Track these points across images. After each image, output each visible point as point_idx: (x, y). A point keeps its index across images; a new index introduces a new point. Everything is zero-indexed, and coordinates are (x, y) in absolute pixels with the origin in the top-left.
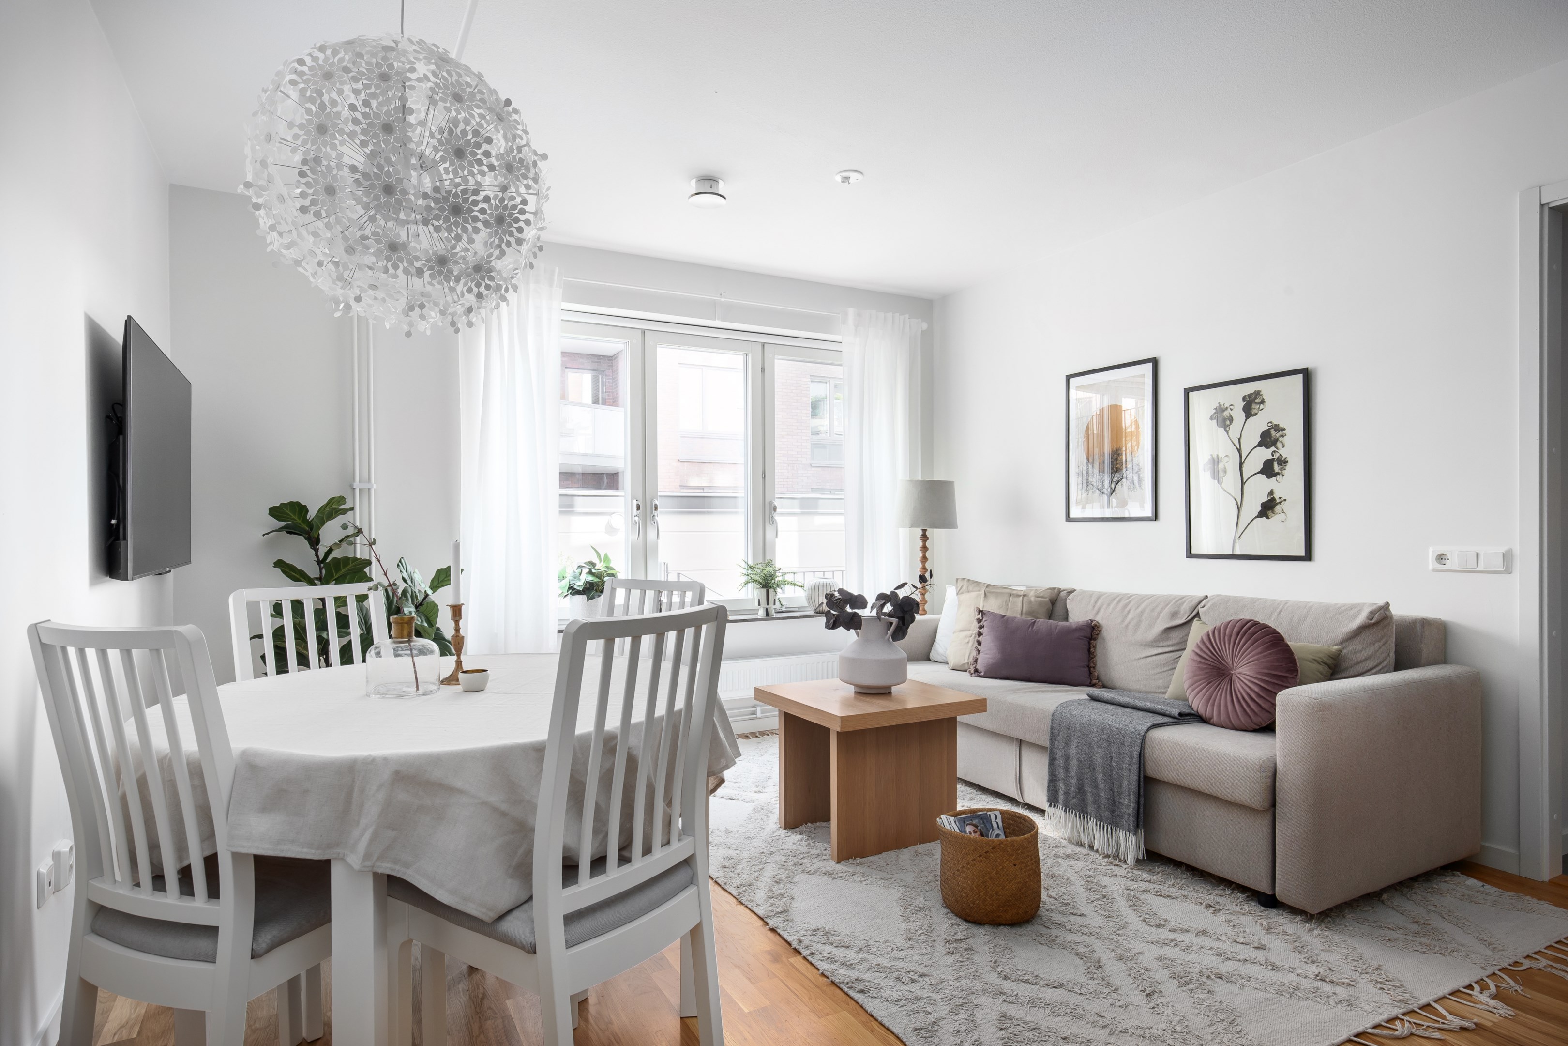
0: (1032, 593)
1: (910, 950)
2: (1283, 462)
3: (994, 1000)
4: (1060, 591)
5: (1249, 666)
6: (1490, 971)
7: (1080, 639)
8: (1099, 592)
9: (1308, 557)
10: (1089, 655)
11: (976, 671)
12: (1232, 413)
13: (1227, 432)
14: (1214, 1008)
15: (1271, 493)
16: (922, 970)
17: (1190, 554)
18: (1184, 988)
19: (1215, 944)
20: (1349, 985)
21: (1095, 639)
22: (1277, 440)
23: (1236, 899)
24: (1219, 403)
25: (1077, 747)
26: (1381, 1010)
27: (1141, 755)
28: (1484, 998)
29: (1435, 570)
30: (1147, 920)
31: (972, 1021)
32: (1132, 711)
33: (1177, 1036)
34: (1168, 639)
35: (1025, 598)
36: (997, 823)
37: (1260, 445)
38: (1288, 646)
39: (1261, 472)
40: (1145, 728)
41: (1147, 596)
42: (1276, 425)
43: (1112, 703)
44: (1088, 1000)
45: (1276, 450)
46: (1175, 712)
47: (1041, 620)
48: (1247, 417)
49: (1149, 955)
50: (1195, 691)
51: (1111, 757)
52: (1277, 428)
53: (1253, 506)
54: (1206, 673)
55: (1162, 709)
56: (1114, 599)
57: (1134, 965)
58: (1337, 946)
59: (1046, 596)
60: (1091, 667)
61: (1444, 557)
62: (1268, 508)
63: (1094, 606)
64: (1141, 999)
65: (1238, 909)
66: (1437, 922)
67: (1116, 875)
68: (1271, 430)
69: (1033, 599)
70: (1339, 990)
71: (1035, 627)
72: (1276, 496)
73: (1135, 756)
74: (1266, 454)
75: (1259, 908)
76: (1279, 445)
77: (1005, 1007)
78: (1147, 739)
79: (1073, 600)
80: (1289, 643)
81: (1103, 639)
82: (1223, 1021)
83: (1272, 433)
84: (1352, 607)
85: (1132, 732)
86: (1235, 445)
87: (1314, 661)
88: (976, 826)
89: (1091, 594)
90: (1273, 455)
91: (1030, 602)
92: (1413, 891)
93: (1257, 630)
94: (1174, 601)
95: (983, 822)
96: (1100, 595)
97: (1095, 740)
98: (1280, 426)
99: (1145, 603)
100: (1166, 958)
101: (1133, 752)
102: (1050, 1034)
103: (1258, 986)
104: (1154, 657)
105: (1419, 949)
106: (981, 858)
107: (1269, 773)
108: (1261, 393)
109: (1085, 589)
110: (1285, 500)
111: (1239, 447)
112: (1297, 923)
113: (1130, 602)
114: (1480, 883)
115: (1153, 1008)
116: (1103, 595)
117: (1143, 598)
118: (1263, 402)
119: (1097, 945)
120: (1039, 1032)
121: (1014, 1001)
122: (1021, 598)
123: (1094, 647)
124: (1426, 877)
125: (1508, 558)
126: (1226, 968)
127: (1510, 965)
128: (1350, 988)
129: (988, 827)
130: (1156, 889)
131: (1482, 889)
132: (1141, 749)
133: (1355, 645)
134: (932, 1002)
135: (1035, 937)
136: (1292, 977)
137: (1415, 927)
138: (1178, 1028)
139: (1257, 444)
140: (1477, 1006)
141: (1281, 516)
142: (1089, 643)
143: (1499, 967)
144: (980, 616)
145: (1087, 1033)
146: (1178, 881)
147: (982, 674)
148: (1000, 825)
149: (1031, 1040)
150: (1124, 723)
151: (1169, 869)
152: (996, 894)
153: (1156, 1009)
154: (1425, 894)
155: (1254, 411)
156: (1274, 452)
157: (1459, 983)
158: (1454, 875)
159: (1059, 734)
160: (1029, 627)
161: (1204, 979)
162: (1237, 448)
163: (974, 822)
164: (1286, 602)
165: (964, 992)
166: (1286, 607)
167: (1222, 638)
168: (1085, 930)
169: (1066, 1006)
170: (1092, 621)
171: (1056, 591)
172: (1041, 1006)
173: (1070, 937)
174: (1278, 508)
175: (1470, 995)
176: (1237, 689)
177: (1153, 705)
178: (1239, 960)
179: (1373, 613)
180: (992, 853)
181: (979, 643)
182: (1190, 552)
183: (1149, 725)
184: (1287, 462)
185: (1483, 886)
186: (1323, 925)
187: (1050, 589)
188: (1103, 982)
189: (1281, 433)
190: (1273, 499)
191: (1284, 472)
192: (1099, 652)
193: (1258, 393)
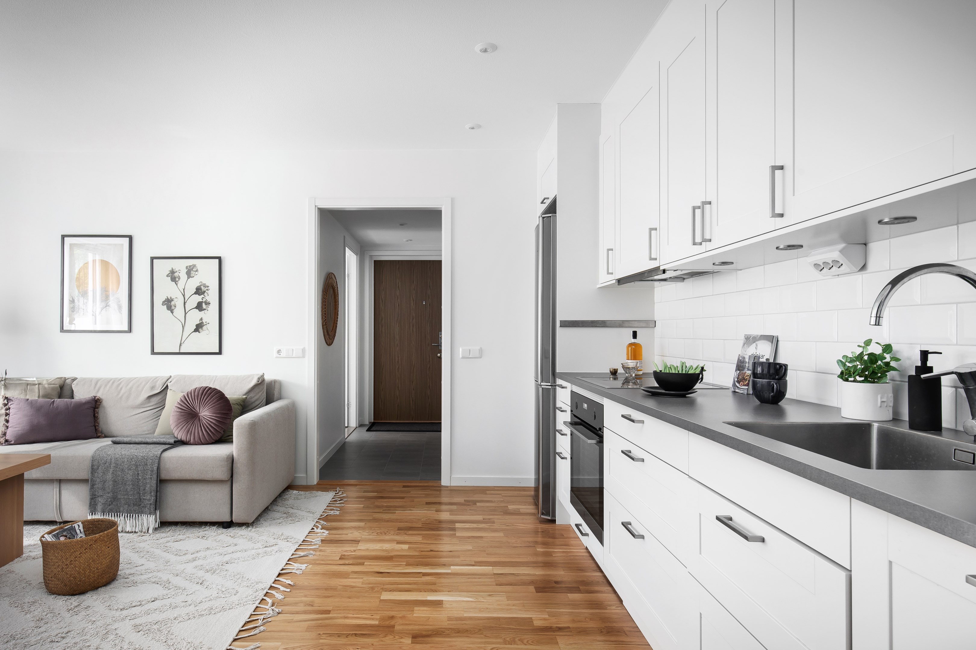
0: (45, 382)
1: (46, 625)
2: (208, 304)
3: (123, 622)
4: (65, 379)
5: (209, 410)
6: (315, 522)
7: (89, 409)
8: (96, 378)
9: (220, 353)
10: (94, 418)
11: (6, 441)
12: (180, 275)
13: (177, 285)
14: (232, 576)
15: (201, 319)
16: (66, 630)
17: (153, 353)
18: (214, 574)
19: (216, 551)
20: (276, 544)
21: (98, 408)
22: (205, 291)
23: (212, 530)
24: (172, 268)
25: (113, 473)
26: (291, 549)
27: (158, 468)
28: (319, 530)
29: (277, 357)
30: (178, 554)
31: (120, 636)
32: (145, 445)
33: (225, 593)
34: (149, 402)
35: (40, 386)
36: (80, 530)
37: (195, 293)
38: (227, 398)
39: (196, 308)
40: (160, 453)
41: (132, 378)
42: (204, 284)
43: (130, 443)
44: (174, 599)
45: (204, 297)
46: (172, 441)
47: (56, 399)
48: (188, 278)
49: (190, 568)
50: (180, 428)
51: (138, 474)
52: (205, 286)
53: (191, 325)
54: (186, 417)
55: (163, 441)
56: (109, 382)
57: (186, 575)
58: (263, 533)
59: (56, 383)
60: (96, 426)
61: (279, 351)
62: (199, 328)
63: (95, 387)
64: (199, 587)
65: (215, 534)
66: (291, 511)
67: (146, 540)
68: (201, 286)
69: (46, 386)
70: (273, 548)
71: (55, 405)
72: (204, 321)
73: (155, 470)
74: (199, 298)
75: (224, 530)
76: (205, 294)
77: (133, 622)
78: (161, 458)
79: (77, 384)
80: (228, 397)
81: (104, 407)
82: (239, 578)
83: (202, 288)
84: (249, 376)
85: (152, 456)
86: (181, 292)
87: (236, 404)
88: (66, 536)
89: (91, 380)
90: (202, 300)
91: (45, 388)
92: (278, 502)
93: (212, 391)
94: (151, 380)
95: (70, 532)
96: (98, 381)
97: (127, 466)
98: (206, 284)
99: (132, 383)
100: (198, 566)
101: (153, 468)
102: (166, 621)
103: (243, 560)
104: (140, 414)
105: (291, 522)
106: (86, 550)
107: (230, 461)
108: (196, 266)
109: (84, 376)
110: (209, 323)
111: (183, 294)
112: (243, 530)
113: (121, 383)
114: (298, 492)
115: (207, 587)
116: (101, 379)
117: (130, 380)
118: (197, 271)
119: (160, 574)
120: (160, 623)
121: (136, 617)
122: (37, 386)
123: (98, 413)
124: (281, 495)
125: (304, 350)
126: (227, 558)
127: (320, 517)
128: (277, 546)
129: (73, 533)
130: (172, 539)
131: (299, 493)
132: (158, 465)
133: (252, 395)
134: (86, 641)
135: (123, 585)
136: (253, 551)
137: (285, 515)
138: (223, 590)
139: (194, 293)
140: (318, 535)
141: (207, 332)
142: (94, 411)
143: (317, 519)
144: (6, 402)
145: (184, 611)
146: (181, 531)
147: (13, 442)
148: (82, 530)
149: (159, 628)
150: (146, 452)
151: (173, 528)
152: (97, 569)
153: (208, 587)
154: (282, 502)
155: (192, 275)
156: (203, 298)
157: (309, 529)
158: (288, 491)
159: (98, 468)
160: (51, 405)
161: (221, 567)
162: (182, 294)
163: (64, 534)
164: (216, 377)
165: (102, 627)
166: (217, 379)
167: (193, 398)
168: (149, 571)
169: (165, 606)
170: (95, 397)
171: (63, 379)
172: (152, 612)
173: (143, 577)
174: (204, 328)
175: (314, 531)
176: (203, 423)
177: (158, 440)
178: (230, 553)
179: (259, 379)
180: (94, 544)
181: (7, 421)
182: (153, 352)
183: (162, 450)
184: (210, 303)
185: (299, 492)
186: (254, 527)
187: (58, 378)
188: (177, 588)
189: (207, 288)
190: (202, 323)
191: (208, 308)
192: (101, 415)
193: (194, 266)
